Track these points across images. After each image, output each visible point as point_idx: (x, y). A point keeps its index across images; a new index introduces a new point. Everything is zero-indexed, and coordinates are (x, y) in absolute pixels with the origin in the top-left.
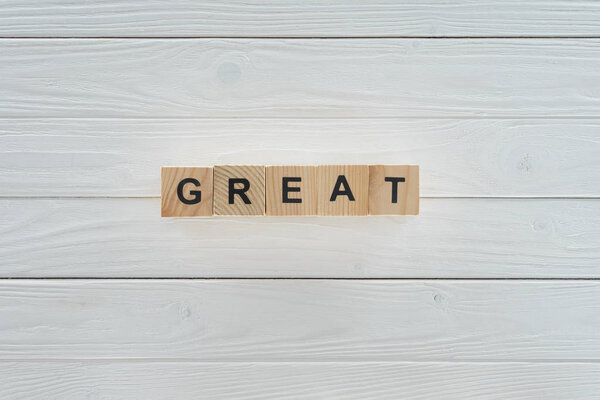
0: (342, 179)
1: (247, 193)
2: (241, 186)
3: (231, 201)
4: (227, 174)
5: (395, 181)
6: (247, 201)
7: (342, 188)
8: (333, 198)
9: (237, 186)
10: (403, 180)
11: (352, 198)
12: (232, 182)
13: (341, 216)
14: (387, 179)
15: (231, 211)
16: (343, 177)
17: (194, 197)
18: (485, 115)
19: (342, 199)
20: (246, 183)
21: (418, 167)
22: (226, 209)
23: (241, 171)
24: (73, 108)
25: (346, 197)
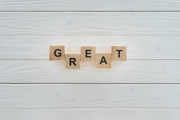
0: (103, 58)
1: (75, 62)
2: (73, 60)
3: (70, 65)
4: (69, 57)
5: (119, 51)
6: (75, 65)
7: (103, 60)
8: (101, 63)
9: (72, 60)
10: (122, 51)
11: (106, 63)
12: (70, 59)
13: (103, 69)
14: (117, 50)
15: (70, 68)
16: (104, 57)
17: (59, 55)
18: (146, 34)
19: (103, 63)
20: (75, 59)
21: (126, 47)
22: (69, 67)
23: (73, 56)
24: (23, 32)
25: (105, 63)
